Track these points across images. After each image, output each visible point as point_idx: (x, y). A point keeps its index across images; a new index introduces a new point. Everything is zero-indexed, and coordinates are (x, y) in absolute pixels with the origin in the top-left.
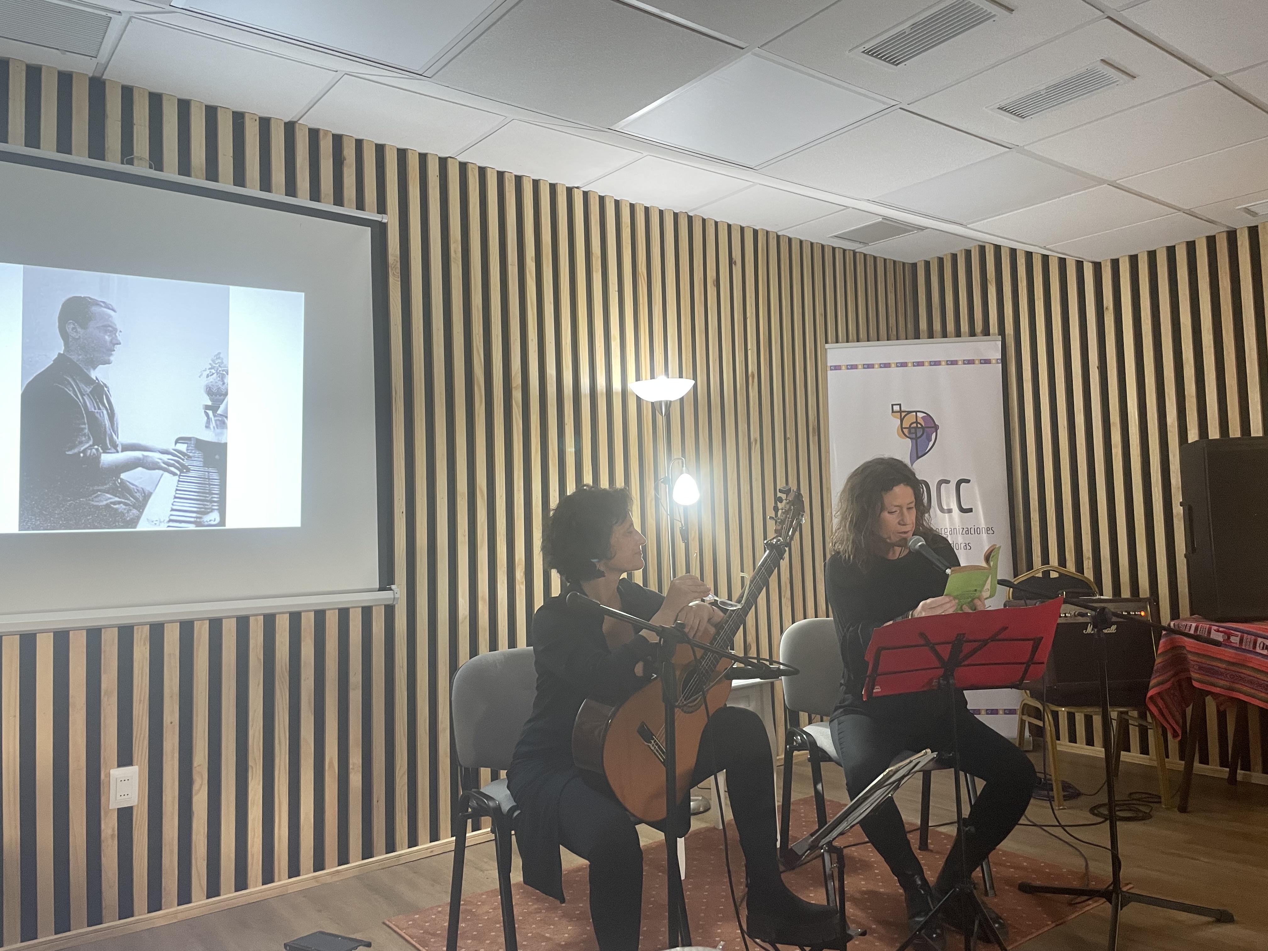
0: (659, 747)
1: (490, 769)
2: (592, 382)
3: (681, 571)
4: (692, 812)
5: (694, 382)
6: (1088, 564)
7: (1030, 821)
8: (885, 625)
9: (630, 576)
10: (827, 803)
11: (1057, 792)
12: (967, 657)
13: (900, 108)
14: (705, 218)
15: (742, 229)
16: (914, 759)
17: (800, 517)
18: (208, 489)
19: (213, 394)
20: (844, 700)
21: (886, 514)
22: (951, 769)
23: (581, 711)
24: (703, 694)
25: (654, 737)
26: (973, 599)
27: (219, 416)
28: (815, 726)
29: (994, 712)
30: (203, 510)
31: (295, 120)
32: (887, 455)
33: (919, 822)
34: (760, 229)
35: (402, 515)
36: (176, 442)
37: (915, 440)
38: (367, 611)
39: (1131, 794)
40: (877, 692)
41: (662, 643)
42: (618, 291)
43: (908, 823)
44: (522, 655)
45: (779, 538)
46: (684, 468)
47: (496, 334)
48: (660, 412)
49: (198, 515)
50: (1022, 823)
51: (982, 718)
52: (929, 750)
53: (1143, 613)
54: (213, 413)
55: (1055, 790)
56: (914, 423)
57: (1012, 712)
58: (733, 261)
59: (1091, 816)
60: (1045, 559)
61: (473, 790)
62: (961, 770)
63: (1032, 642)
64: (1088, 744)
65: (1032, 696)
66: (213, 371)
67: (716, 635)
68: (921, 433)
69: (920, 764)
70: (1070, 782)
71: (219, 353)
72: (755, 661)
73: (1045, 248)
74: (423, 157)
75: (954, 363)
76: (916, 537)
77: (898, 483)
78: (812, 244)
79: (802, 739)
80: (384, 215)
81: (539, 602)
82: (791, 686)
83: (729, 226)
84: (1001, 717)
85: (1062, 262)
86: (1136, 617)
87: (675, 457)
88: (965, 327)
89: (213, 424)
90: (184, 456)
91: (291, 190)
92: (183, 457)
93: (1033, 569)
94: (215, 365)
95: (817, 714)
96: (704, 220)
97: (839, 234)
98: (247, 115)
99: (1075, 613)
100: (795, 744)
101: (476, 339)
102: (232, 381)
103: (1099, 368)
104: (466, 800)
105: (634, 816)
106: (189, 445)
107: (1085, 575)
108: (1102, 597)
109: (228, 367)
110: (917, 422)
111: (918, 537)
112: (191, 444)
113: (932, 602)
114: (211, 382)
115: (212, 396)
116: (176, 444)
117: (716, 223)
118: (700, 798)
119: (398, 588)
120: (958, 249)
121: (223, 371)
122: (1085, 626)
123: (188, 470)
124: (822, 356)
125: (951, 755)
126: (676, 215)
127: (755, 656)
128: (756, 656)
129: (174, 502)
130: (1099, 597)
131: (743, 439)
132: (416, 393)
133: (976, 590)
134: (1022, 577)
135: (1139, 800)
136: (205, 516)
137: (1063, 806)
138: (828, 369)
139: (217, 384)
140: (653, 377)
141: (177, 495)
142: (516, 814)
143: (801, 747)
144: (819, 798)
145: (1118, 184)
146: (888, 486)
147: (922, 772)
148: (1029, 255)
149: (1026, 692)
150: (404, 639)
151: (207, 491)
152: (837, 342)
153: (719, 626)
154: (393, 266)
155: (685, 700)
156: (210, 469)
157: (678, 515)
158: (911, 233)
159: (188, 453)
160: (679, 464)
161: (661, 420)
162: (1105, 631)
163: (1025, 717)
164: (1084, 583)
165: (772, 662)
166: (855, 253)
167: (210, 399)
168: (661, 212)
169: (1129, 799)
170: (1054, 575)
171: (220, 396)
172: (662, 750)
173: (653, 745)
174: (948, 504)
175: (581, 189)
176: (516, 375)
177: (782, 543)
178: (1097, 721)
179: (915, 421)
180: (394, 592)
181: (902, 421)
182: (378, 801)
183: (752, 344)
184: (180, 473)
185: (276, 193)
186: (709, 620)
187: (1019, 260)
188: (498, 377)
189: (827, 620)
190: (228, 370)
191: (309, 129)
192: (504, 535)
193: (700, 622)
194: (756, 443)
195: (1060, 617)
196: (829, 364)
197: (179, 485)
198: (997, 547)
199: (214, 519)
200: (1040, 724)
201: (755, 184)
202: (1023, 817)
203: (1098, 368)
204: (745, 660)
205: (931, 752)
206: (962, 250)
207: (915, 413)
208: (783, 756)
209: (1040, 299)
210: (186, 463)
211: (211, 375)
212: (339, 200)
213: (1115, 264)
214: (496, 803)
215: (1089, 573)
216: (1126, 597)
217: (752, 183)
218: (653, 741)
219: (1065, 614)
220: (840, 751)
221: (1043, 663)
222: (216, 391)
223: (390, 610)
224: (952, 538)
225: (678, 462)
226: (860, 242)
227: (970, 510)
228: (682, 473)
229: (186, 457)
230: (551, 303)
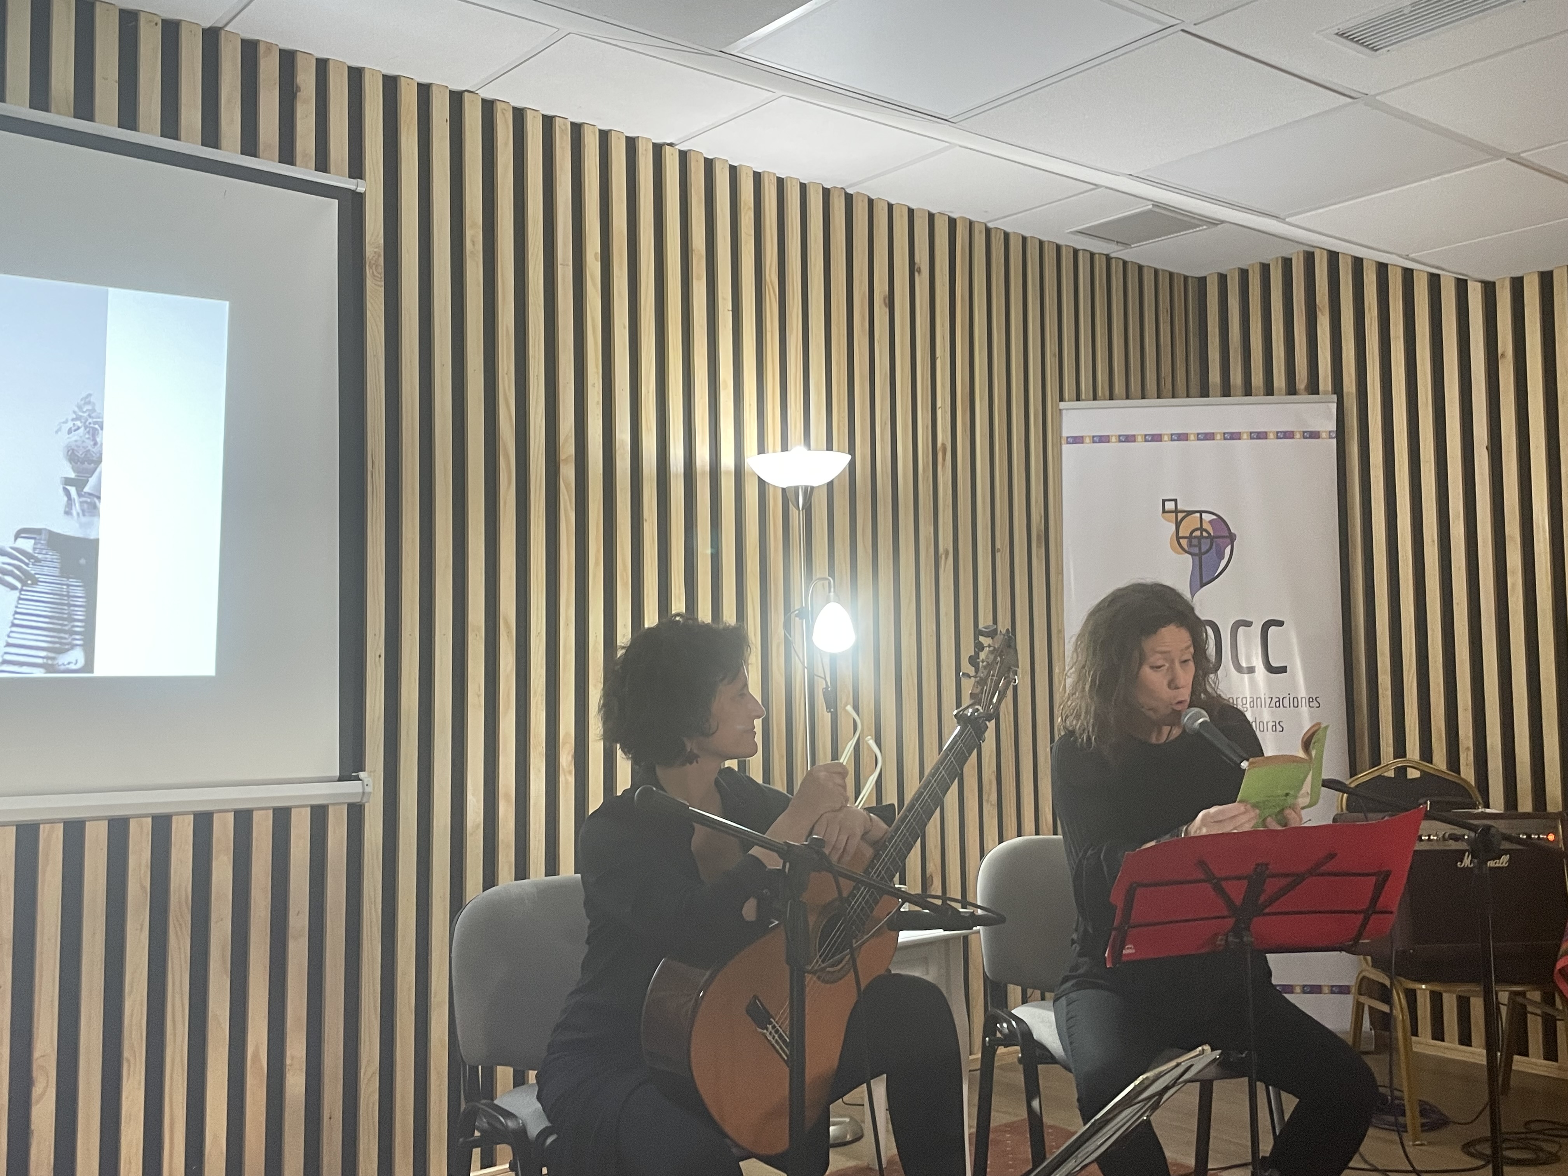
0: (781, 1036)
1: (512, 1069)
2: (688, 453)
3: (824, 757)
4: (831, 1141)
5: (849, 457)
6: (1467, 759)
7: (1369, 1164)
8: (1143, 847)
9: (743, 765)
10: (1047, 1131)
11: (1411, 1119)
12: (1271, 902)
13: (1183, 30)
14: (873, 197)
15: (931, 216)
16: (1183, 1061)
17: (1011, 674)
18: (66, 612)
19: (78, 461)
20: (1075, 968)
21: (1146, 670)
22: (1242, 1079)
23: (656, 978)
24: (852, 953)
25: (772, 1019)
26: (1283, 810)
27: (86, 495)
28: (1033, 1006)
29: (1315, 989)
30: (58, 646)
31: (220, 25)
32: (1149, 578)
33: (1192, 1162)
34: (960, 217)
35: (379, 661)
36: (17, 536)
37: (1198, 554)
38: (319, 814)
39: (1527, 1123)
40: (1131, 954)
41: (787, 870)
42: (732, 311)
43: (1175, 1165)
44: (565, 888)
45: (977, 707)
46: (832, 594)
47: (536, 374)
48: (796, 504)
49: (51, 655)
50: (1353, 1166)
51: (1297, 999)
52: (1207, 1048)
53: (1551, 837)
54: (77, 490)
55: (1408, 1113)
56: (1196, 529)
57: (1343, 990)
58: (916, 267)
59: (1467, 1158)
60: (1400, 750)
61: (484, 1101)
62: (1258, 1081)
63: (1374, 879)
64: (1461, 1043)
65: (1375, 964)
66: (78, 423)
67: (874, 859)
68: (1208, 547)
69: (1193, 1068)
70: (1432, 1101)
71: (90, 395)
72: (939, 902)
73: (1407, 257)
74: (424, 90)
75: (1261, 436)
76: (1195, 710)
77: (1166, 622)
78: (1041, 243)
79: (1011, 1028)
80: (359, 180)
81: (596, 800)
82: (994, 942)
83: (911, 212)
84: (1327, 998)
85: (1434, 281)
86: (1543, 843)
87: (818, 576)
88: (1279, 380)
89: (76, 508)
90: (29, 560)
91: (211, 137)
92: (27, 561)
93: (1380, 764)
94: (81, 414)
95: (1034, 989)
96: (871, 202)
97: (1083, 229)
98: (142, 15)
99: (1444, 835)
100: (999, 1035)
101: (503, 381)
102: (108, 440)
103: (1490, 448)
104: (472, 1115)
105: (737, 1145)
106: (37, 541)
107: (1463, 775)
108: (1488, 811)
109: (103, 418)
110: (1201, 529)
111: (1196, 710)
112: (40, 539)
113: (1217, 813)
114: (76, 441)
115: (76, 463)
116: (16, 539)
117: (890, 206)
118: (847, 1120)
119: (370, 776)
120: (1272, 255)
121: (95, 423)
122: (1460, 854)
123: (36, 582)
124: (1054, 420)
125: (1244, 1055)
126: (826, 193)
127: (940, 893)
128: (941, 895)
129: (11, 632)
130: (1483, 810)
131: (927, 550)
132: (406, 466)
133: (1287, 795)
134: (1364, 776)
135: (1539, 1132)
136: (61, 656)
137: (1422, 1140)
138: (1063, 442)
139: (84, 444)
140: (785, 448)
141: (16, 622)
142: (549, 1141)
143: (1008, 1041)
144: (1035, 1123)
145: (1522, 158)
146: (1151, 627)
147: (1198, 1084)
148: (1382, 269)
149: (1365, 960)
150: (377, 856)
151: (65, 616)
152: (1078, 399)
153: (879, 845)
154: (373, 262)
155: (823, 962)
156: (71, 580)
157: (821, 670)
158: (1198, 229)
159: (36, 555)
160: (824, 588)
161: (797, 518)
162: (1491, 864)
163: (1363, 999)
164: (1460, 788)
165: (965, 904)
166: (1108, 258)
167: (73, 468)
168: (803, 187)
169: (1524, 1130)
170: (1413, 774)
171: (89, 464)
172: (784, 1041)
173: (771, 1033)
174: (1248, 659)
175: (677, 147)
176: (566, 440)
177: (981, 715)
178: (1477, 1006)
179: (1199, 526)
180: (363, 784)
181: (1178, 525)
182: (330, 1118)
183: (943, 400)
184: (23, 586)
185: (187, 141)
186: (864, 836)
187: (1367, 274)
188: (537, 443)
189: (1054, 840)
190: (102, 422)
191: (243, 41)
192: (542, 695)
193: (848, 839)
194: (946, 558)
195: (1421, 840)
196: (1065, 434)
197: (19, 606)
198: (1323, 726)
199: (74, 662)
200: (1386, 1008)
201: (952, 145)
202: (1357, 1157)
203: (1487, 448)
204: (919, 900)
205: (1210, 1050)
206: (1277, 258)
207: (1198, 515)
208: (979, 1056)
209: (1399, 338)
210: (31, 569)
211: (75, 430)
212: (287, 155)
213: (1517, 285)
214: (519, 1123)
215: (1468, 772)
216: (1525, 811)
217: (947, 144)
218: (770, 1027)
219: (1429, 836)
220: (1069, 1047)
221: (1392, 913)
222: (83, 455)
223: (356, 812)
224: (1253, 713)
225: (823, 585)
226: (1117, 242)
227: (1283, 670)
228: (828, 601)
229: (32, 561)
230: (625, 327)
